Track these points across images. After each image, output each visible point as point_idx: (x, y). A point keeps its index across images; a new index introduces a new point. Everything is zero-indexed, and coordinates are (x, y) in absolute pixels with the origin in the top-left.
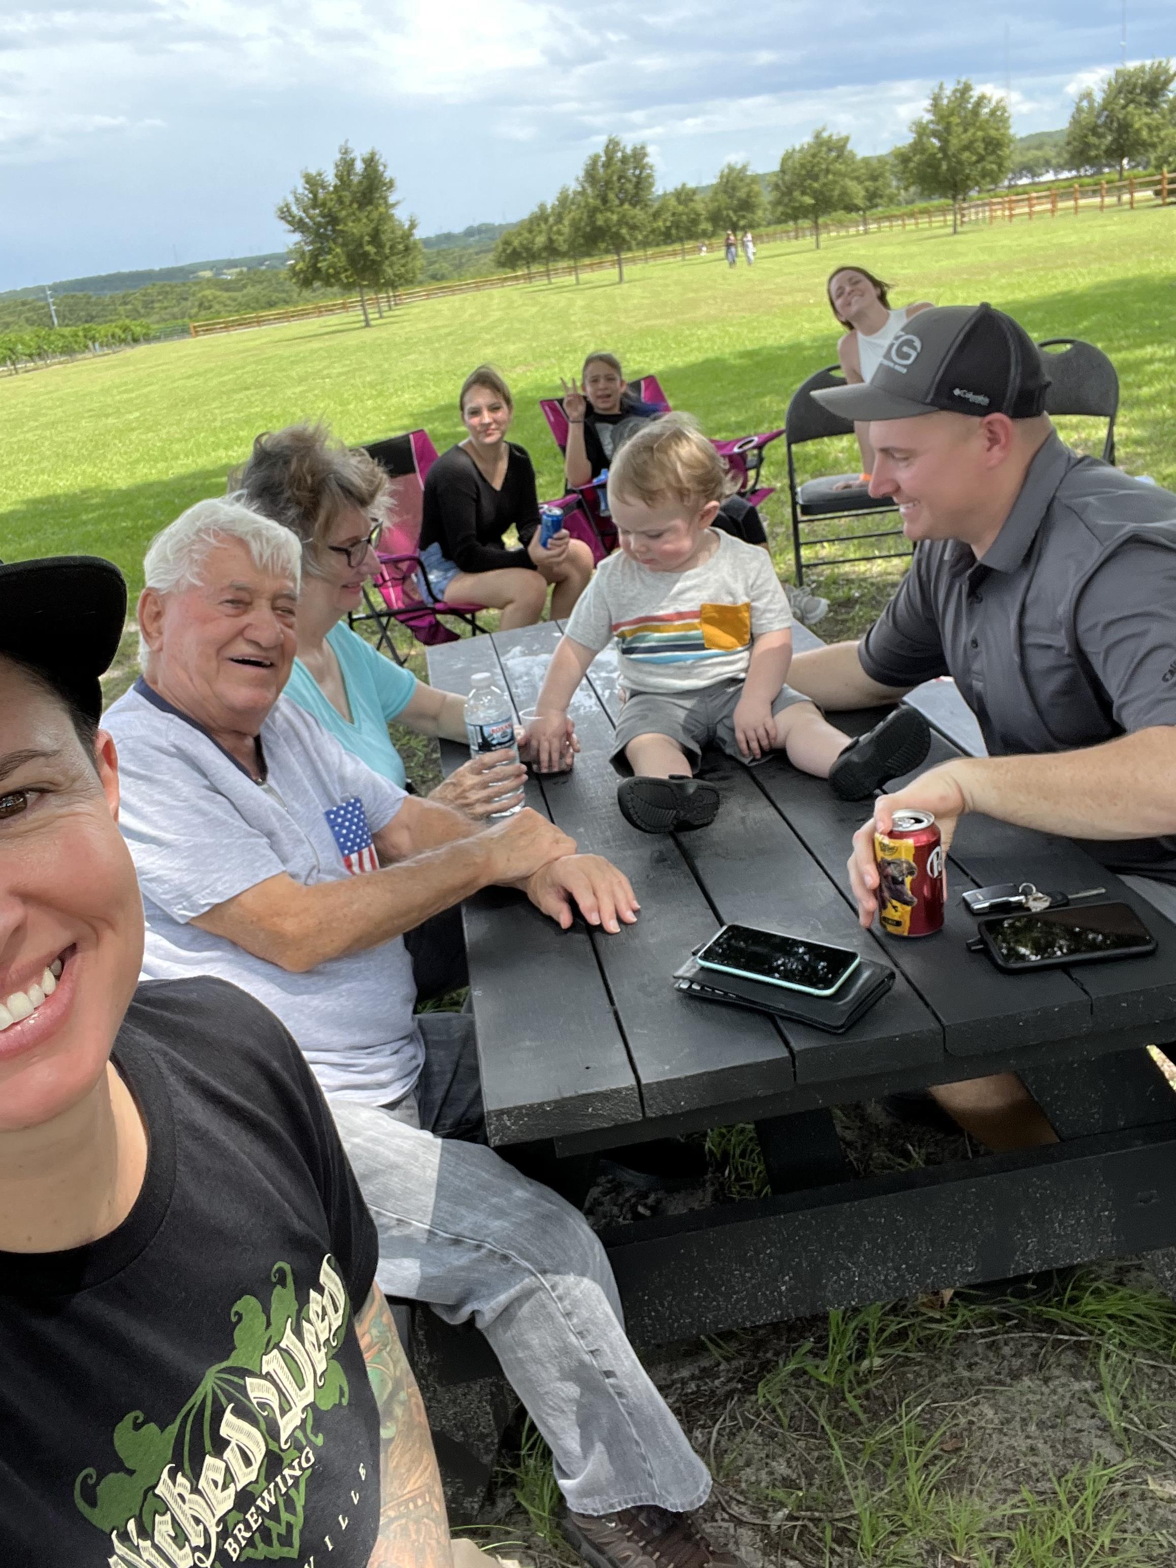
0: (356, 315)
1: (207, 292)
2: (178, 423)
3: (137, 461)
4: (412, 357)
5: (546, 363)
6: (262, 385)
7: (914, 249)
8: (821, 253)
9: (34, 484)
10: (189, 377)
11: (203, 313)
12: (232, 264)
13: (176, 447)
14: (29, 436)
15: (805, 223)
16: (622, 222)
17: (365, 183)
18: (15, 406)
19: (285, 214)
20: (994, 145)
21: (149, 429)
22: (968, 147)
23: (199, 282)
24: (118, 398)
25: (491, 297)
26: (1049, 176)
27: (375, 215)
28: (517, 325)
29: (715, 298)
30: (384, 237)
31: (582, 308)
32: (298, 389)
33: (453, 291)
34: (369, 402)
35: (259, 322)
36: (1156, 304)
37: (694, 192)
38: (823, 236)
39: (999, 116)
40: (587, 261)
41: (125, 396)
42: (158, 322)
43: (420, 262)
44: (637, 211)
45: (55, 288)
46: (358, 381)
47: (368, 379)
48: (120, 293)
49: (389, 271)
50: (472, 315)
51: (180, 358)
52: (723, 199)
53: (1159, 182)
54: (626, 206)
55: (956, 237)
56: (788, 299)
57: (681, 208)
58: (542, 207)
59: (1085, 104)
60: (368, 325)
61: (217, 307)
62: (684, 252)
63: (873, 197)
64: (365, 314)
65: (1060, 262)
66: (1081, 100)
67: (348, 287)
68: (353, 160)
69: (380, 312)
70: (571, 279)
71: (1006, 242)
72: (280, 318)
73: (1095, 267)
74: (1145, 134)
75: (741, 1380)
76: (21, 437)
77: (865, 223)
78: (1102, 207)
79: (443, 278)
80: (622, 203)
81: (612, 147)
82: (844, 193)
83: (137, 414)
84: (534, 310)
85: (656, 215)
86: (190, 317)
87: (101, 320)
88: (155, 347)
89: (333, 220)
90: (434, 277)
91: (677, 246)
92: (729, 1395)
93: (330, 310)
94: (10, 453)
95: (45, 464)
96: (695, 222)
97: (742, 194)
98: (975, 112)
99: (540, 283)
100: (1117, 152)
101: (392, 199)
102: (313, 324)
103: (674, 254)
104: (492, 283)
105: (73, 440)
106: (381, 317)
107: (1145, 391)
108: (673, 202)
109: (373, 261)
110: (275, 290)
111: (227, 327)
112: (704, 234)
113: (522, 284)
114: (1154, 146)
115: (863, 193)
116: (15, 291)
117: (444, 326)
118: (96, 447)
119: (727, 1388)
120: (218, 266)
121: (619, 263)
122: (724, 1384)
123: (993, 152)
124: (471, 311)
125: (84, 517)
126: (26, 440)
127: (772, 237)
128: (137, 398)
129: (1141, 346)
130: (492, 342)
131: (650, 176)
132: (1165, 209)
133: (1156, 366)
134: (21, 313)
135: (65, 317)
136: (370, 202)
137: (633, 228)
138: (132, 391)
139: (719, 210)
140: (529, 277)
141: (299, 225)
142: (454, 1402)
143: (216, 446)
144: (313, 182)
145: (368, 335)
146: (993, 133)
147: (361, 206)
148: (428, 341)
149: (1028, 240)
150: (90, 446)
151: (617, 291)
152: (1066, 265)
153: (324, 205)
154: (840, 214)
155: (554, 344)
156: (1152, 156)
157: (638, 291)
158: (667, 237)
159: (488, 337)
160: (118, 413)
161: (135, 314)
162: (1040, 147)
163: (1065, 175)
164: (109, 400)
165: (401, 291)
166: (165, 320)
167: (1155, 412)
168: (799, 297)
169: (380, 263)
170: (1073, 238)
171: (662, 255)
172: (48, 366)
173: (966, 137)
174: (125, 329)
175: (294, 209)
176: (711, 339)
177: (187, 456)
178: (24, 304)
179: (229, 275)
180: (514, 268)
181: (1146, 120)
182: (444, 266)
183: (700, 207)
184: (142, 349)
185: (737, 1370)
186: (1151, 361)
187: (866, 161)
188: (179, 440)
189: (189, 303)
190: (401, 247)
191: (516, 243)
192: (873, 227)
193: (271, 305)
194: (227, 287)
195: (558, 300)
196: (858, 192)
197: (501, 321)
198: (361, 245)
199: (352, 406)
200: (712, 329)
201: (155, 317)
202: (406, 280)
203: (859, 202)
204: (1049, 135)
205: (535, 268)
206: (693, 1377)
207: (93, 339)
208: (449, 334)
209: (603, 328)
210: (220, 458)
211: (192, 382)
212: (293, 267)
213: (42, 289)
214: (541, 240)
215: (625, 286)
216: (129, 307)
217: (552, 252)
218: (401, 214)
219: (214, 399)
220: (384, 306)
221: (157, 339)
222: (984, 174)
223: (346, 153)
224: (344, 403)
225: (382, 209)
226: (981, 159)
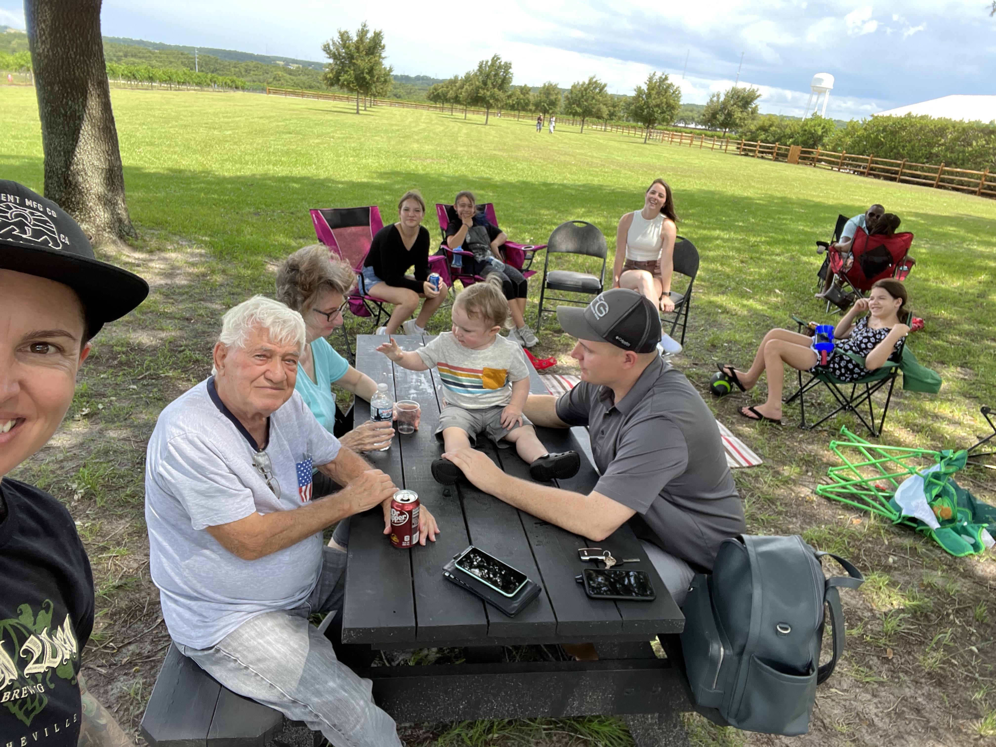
0: (352, 105)
1: (279, 73)
2: (251, 144)
3: (226, 160)
4: (377, 138)
5: (442, 161)
6: (298, 133)
7: (624, 146)
8: (582, 136)
9: (169, 159)
10: (261, 118)
11: (275, 82)
12: (295, 62)
13: (247, 158)
14: (172, 130)
15: (578, 119)
16: (492, 96)
17: (372, 44)
18: (167, 110)
19: (326, 49)
20: (671, 107)
21: (235, 143)
22: (658, 106)
23: (277, 67)
24: (222, 120)
25: (422, 115)
26: (693, 126)
27: (373, 60)
28: (432, 135)
29: (529, 147)
30: (375, 72)
31: (465, 134)
32: (317, 141)
33: (403, 105)
34: (351, 159)
35: (303, 95)
36: (725, 209)
37: (530, 89)
38: (585, 127)
39: (677, 95)
40: (473, 108)
41: (226, 120)
42: (250, 81)
43: (390, 88)
44: (501, 93)
45: (200, 50)
46: (348, 146)
47: (353, 145)
48: (234, 62)
49: (374, 89)
50: (410, 122)
51: (258, 105)
52: (544, 98)
53: (739, 144)
54: (496, 90)
55: (645, 146)
56: (563, 158)
57: (522, 96)
58: (456, 77)
59: (715, 99)
60: (358, 113)
61: (283, 81)
62: (519, 117)
63: (612, 115)
64: (358, 106)
65: (688, 174)
66: (714, 96)
67: (351, 90)
68: (367, 32)
69: (365, 107)
70: (461, 115)
71: (667, 155)
72: (314, 96)
73: (703, 181)
74: (738, 121)
75: (432, 733)
76: (167, 130)
77: (606, 126)
78: (712, 148)
79: (399, 97)
80: (494, 86)
81: (495, 59)
82: (599, 110)
83: (230, 132)
84: (442, 128)
85: (509, 97)
86: (268, 83)
87: (220, 72)
88: (247, 94)
89: (351, 57)
90: (397, 96)
91: (516, 113)
92: (425, 739)
93: (341, 99)
94: (159, 138)
95: (177, 149)
96: (527, 104)
97: (553, 97)
98: (666, 91)
99: (447, 113)
100: (724, 125)
101: (383, 55)
102: (329, 104)
103: (514, 116)
104: (423, 107)
105: (195, 138)
106: (365, 110)
107: (711, 254)
108: (518, 93)
109: (367, 83)
110: (314, 81)
111: (286, 93)
112: (530, 110)
113: (438, 111)
114: (741, 126)
115: (607, 112)
116: (179, 47)
117: (396, 125)
118: (205, 146)
119: (425, 736)
120: (288, 61)
121: (488, 114)
122: (424, 733)
123: (670, 111)
124: (410, 119)
125: (192, 186)
126: (169, 132)
127: (561, 121)
128: (232, 122)
129: (714, 229)
130: (417, 141)
131: (511, 78)
132: (740, 157)
133: (718, 242)
134: (179, 58)
135: (202, 66)
136: (372, 54)
137: (497, 100)
138: (230, 117)
139: (540, 102)
140: (442, 109)
141: (334, 56)
142: (297, 732)
143: (269, 162)
144: (344, 36)
145: (357, 119)
146: (672, 101)
147: (367, 54)
148: (386, 131)
149: (676, 157)
150: (203, 144)
151: (483, 130)
152: (690, 176)
153: (348, 48)
154: (595, 119)
155: (448, 152)
156: (740, 130)
157: (493, 132)
158: (512, 108)
159: (416, 137)
160: (220, 129)
161: (239, 75)
162: (692, 111)
163: (699, 127)
164: (217, 120)
165: (378, 99)
166: (254, 81)
167: (712, 266)
168: (568, 158)
169: (371, 85)
170: (697, 161)
171: (509, 115)
172: (188, 90)
173: (658, 101)
174: (233, 81)
175: (332, 48)
176: (523, 170)
177: (252, 163)
178: (182, 54)
179: (293, 67)
180: (436, 102)
181: (740, 115)
182: (401, 91)
183: (531, 98)
184: (239, 94)
185: (432, 727)
186: (717, 238)
187: (612, 96)
188: (250, 154)
189: (269, 76)
190: (383, 79)
191: (440, 91)
192: (609, 128)
193: (311, 87)
194: (290, 73)
195: (455, 126)
196: (605, 111)
197: (424, 130)
198: (363, 73)
199: (342, 159)
200: (524, 165)
201: (249, 78)
202: (382, 95)
203: (605, 116)
204: (697, 106)
205: (446, 105)
206: (410, 727)
207: (215, 83)
208: (398, 130)
209: (473, 149)
210: (269, 170)
211: (261, 121)
212: (326, 75)
213: (193, 49)
214: (451, 94)
215: (488, 127)
216: (237, 69)
217: (456, 100)
218: (386, 64)
219: (272, 135)
220: (368, 105)
221: (248, 90)
222: (664, 120)
223: (365, 26)
224: (338, 156)
225: (377, 58)
226: (663, 112)
